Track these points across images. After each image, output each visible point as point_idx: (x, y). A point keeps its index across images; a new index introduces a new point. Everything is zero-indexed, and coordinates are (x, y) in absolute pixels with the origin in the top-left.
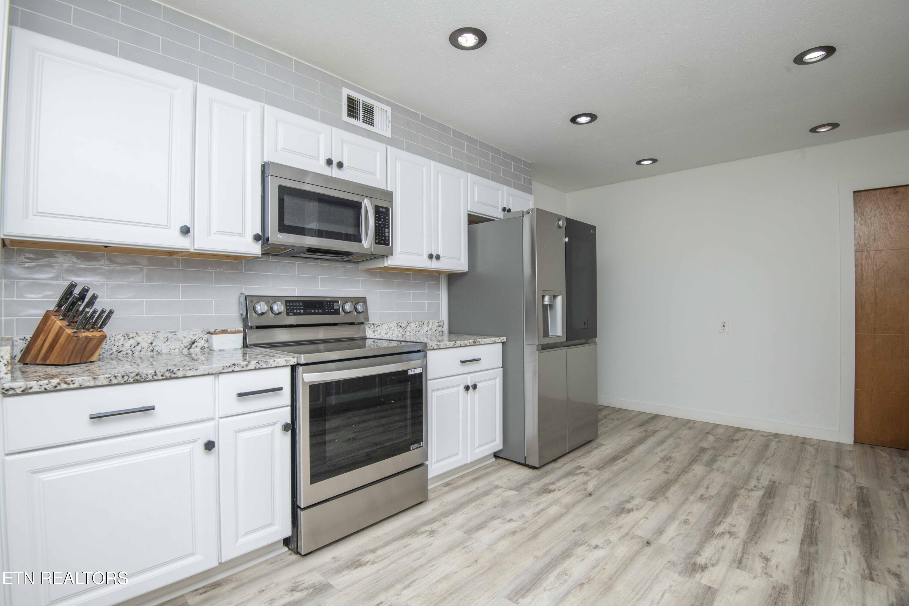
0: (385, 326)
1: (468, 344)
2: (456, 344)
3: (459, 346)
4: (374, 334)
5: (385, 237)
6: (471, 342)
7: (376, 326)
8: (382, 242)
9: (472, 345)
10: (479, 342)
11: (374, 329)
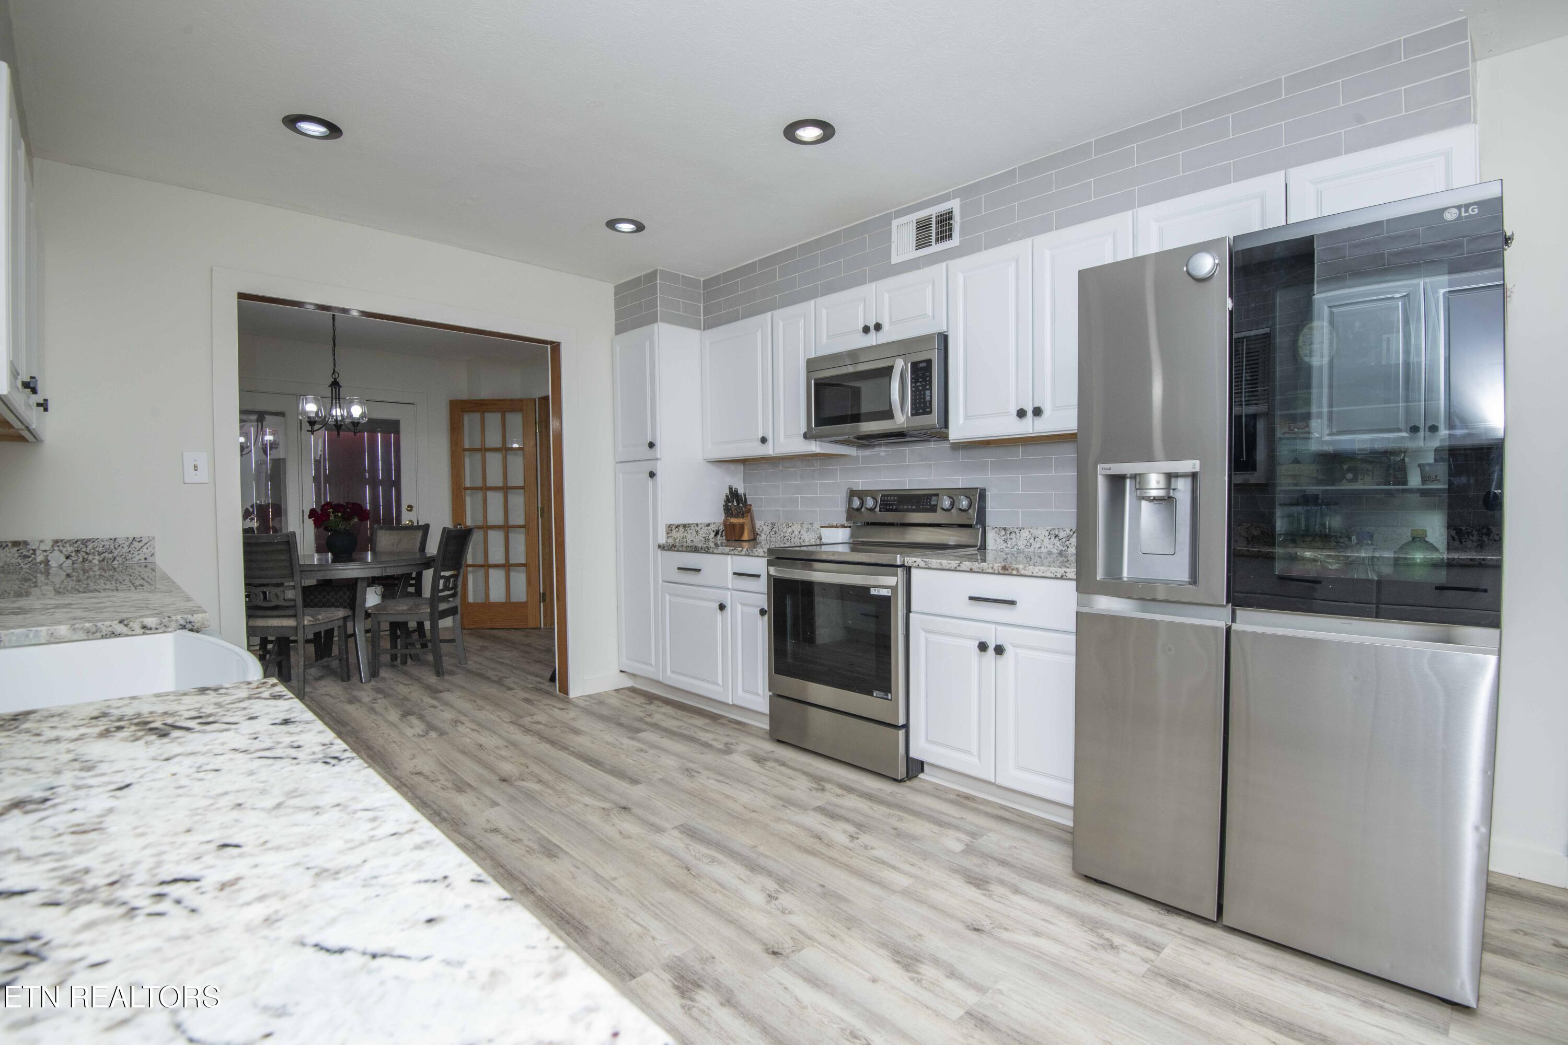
0: (1025, 534)
1: (990, 571)
2: (961, 565)
3: (969, 570)
4: (1005, 544)
5: (925, 402)
6: (995, 568)
7: (1008, 532)
8: (921, 411)
9: (999, 574)
10: (1017, 569)
11: (1005, 537)
